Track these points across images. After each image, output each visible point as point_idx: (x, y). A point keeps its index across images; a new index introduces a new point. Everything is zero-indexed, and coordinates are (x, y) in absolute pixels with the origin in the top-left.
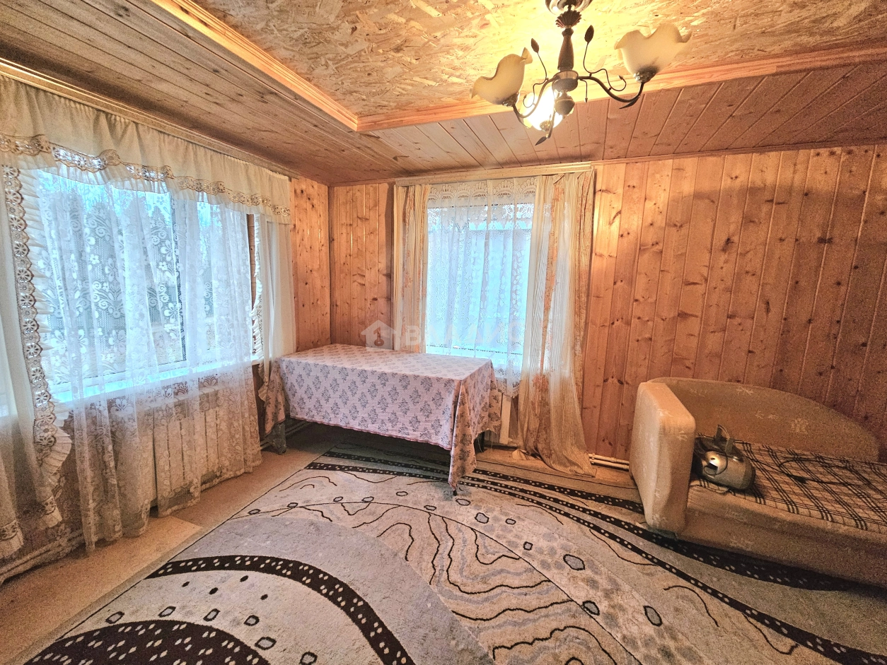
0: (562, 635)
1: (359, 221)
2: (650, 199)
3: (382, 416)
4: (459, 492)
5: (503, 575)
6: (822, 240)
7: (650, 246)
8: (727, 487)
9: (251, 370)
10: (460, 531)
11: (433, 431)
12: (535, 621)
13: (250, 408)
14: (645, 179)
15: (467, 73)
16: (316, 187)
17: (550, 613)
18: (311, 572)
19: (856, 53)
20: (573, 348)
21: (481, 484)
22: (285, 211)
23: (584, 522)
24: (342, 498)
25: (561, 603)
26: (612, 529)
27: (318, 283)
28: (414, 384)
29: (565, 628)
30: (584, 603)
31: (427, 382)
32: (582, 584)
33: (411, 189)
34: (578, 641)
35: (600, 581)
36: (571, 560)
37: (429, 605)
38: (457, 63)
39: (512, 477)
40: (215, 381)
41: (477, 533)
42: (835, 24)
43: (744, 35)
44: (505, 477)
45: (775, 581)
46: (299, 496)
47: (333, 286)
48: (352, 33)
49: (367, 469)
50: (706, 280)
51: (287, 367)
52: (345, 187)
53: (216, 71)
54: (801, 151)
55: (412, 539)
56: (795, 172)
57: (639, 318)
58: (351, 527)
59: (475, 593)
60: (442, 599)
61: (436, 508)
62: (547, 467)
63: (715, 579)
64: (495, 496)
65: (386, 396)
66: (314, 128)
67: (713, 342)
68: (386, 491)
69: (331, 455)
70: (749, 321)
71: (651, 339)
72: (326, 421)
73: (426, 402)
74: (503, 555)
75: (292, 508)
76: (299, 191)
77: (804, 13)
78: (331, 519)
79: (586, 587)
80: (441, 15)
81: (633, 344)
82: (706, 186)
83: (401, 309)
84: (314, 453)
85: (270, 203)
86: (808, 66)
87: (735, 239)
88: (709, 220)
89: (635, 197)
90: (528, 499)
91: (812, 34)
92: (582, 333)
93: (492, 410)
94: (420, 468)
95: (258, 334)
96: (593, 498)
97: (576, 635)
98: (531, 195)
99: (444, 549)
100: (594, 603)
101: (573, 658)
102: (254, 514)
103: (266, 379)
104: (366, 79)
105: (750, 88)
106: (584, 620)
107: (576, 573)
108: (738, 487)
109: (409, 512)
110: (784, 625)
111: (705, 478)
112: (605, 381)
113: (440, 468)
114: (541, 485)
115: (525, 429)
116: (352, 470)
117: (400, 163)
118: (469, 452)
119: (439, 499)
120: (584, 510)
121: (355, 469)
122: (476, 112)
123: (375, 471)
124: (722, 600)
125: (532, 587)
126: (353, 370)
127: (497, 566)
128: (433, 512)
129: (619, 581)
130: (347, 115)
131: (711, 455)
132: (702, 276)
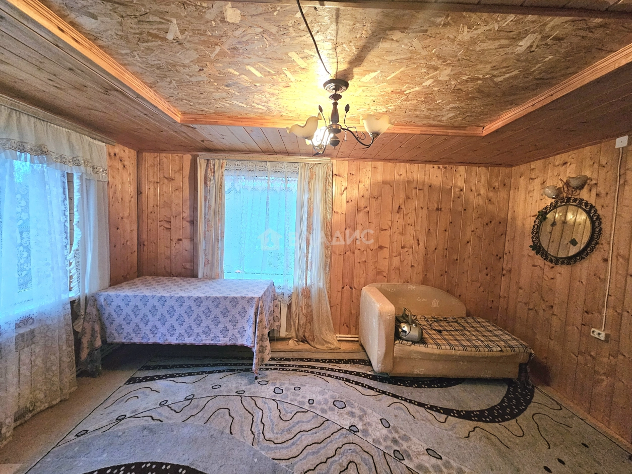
0: (342, 450)
1: (166, 180)
2: (361, 182)
3: (197, 330)
4: (259, 376)
5: (300, 424)
6: (437, 209)
7: (363, 208)
8: (411, 341)
9: (69, 306)
10: (265, 403)
11: (239, 336)
12: (324, 447)
13: (67, 340)
14: (359, 170)
15: (269, 105)
16: (127, 151)
17: (332, 439)
18: (154, 466)
19: (450, 131)
20: (325, 269)
21: (273, 367)
22: (103, 171)
23: (340, 378)
24: (167, 401)
25: (337, 431)
26: (356, 378)
27: (128, 229)
28: (223, 303)
29: (342, 446)
30: (350, 427)
31: (234, 301)
32: (346, 416)
33: (211, 162)
34: (351, 451)
35: (356, 411)
36: (337, 403)
37: (256, 460)
38: (264, 99)
39: (292, 358)
40: (31, 320)
41: (277, 402)
42: (442, 119)
43: (408, 116)
44: (287, 359)
45: (434, 387)
46: (125, 409)
47: (140, 229)
48: (199, 71)
49: (183, 374)
50: (391, 228)
51: (105, 300)
52: (152, 154)
53: (70, 69)
54: (427, 165)
55: (233, 418)
56: (425, 175)
57: (359, 250)
58: (181, 421)
59: (285, 442)
60: (263, 453)
61: (244, 391)
62: (312, 348)
63: (410, 394)
64: (283, 374)
65: (201, 314)
66: (145, 116)
67: (396, 261)
68: (203, 388)
69: (148, 368)
70: (411, 250)
71: (365, 261)
72: (144, 341)
73: (233, 315)
74: (297, 412)
75: (121, 420)
76: (112, 154)
77: (432, 113)
78: (161, 420)
79: (348, 418)
80: (263, 76)
81: (357, 265)
82: (388, 178)
83: (204, 247)
84: (132, 369)
85: (91, 164)
86: (432, 133)
87: (402, 206)
88: (390, 196)
89: (354, 180)
90: (305, 371)
91: (434, 120)
92: (329, 260)
93: (275, 315)
94: (226, 365)
95: (74, 274)
96: (343, 362)
97: (349, 448)
98: (295, 173)
99: (257, 419)
100: (355, 426)
101: (351, 462)
102: (82, 435)
103: (82, 312)
104: (198, 95)
105: (409, 137)
106: (352, 437)
107: (342, 411)
108: (416, 341)
109: (225, 399)
110: (441, 408)
111: (401, 338)
112: (343, 288)
113: (246, 362)
114: (310, 360)
115: (297, 325)
116: (169, 377)
117: (206, 144)
118: (266, 346)
119: (245, 385)
120: (339, 371)
121: (172, 376)
122: (270, 126)
123: (190, 374)
124: (414, 404)
125: (319, 427)
126: (171, 297)
127: (295, 419)
128: (243, 395)
129: (365, 408)
130: (174, 111)
131: (403, 325)
132: (388, 225)
